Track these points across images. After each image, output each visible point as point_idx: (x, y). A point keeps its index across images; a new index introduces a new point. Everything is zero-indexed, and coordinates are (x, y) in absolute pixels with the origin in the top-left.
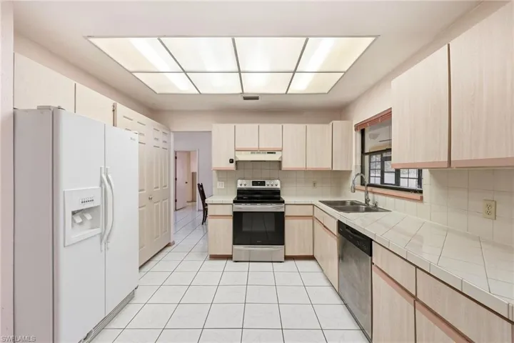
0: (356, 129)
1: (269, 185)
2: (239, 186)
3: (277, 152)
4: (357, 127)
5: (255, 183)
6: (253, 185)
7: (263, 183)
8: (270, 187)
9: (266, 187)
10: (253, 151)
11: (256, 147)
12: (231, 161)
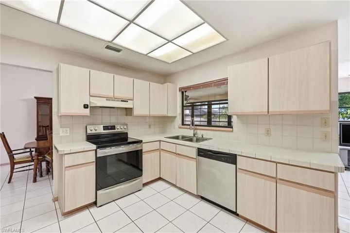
0: (180, 91)
1: (119, 129)
2: (89, 132)
3: (129, 101)
4: (180, 89)
5: (105, 128)
6: (104, 130)
7: (113, 127)
8: (120, 130)
9: (116, 130)
10: (108, 99)
11: (111, 95)
12: (86, 106)
